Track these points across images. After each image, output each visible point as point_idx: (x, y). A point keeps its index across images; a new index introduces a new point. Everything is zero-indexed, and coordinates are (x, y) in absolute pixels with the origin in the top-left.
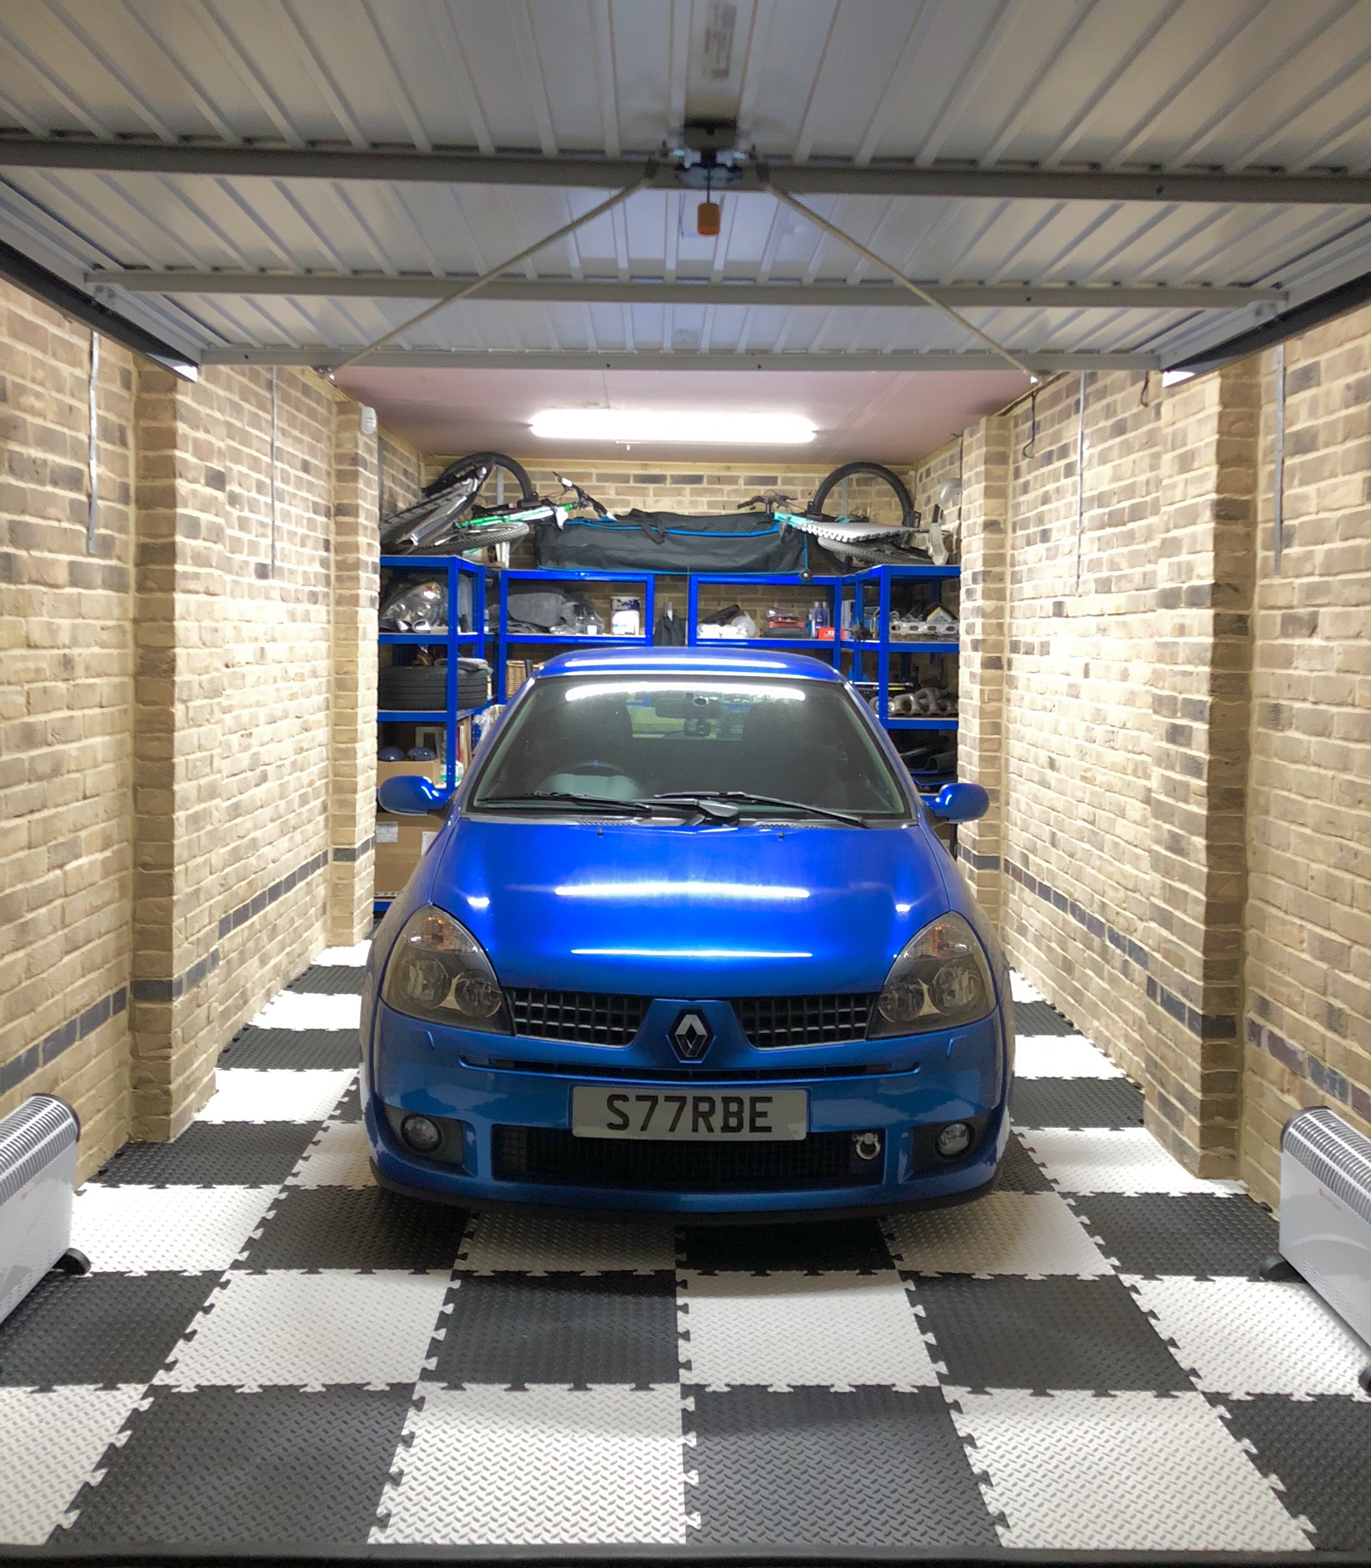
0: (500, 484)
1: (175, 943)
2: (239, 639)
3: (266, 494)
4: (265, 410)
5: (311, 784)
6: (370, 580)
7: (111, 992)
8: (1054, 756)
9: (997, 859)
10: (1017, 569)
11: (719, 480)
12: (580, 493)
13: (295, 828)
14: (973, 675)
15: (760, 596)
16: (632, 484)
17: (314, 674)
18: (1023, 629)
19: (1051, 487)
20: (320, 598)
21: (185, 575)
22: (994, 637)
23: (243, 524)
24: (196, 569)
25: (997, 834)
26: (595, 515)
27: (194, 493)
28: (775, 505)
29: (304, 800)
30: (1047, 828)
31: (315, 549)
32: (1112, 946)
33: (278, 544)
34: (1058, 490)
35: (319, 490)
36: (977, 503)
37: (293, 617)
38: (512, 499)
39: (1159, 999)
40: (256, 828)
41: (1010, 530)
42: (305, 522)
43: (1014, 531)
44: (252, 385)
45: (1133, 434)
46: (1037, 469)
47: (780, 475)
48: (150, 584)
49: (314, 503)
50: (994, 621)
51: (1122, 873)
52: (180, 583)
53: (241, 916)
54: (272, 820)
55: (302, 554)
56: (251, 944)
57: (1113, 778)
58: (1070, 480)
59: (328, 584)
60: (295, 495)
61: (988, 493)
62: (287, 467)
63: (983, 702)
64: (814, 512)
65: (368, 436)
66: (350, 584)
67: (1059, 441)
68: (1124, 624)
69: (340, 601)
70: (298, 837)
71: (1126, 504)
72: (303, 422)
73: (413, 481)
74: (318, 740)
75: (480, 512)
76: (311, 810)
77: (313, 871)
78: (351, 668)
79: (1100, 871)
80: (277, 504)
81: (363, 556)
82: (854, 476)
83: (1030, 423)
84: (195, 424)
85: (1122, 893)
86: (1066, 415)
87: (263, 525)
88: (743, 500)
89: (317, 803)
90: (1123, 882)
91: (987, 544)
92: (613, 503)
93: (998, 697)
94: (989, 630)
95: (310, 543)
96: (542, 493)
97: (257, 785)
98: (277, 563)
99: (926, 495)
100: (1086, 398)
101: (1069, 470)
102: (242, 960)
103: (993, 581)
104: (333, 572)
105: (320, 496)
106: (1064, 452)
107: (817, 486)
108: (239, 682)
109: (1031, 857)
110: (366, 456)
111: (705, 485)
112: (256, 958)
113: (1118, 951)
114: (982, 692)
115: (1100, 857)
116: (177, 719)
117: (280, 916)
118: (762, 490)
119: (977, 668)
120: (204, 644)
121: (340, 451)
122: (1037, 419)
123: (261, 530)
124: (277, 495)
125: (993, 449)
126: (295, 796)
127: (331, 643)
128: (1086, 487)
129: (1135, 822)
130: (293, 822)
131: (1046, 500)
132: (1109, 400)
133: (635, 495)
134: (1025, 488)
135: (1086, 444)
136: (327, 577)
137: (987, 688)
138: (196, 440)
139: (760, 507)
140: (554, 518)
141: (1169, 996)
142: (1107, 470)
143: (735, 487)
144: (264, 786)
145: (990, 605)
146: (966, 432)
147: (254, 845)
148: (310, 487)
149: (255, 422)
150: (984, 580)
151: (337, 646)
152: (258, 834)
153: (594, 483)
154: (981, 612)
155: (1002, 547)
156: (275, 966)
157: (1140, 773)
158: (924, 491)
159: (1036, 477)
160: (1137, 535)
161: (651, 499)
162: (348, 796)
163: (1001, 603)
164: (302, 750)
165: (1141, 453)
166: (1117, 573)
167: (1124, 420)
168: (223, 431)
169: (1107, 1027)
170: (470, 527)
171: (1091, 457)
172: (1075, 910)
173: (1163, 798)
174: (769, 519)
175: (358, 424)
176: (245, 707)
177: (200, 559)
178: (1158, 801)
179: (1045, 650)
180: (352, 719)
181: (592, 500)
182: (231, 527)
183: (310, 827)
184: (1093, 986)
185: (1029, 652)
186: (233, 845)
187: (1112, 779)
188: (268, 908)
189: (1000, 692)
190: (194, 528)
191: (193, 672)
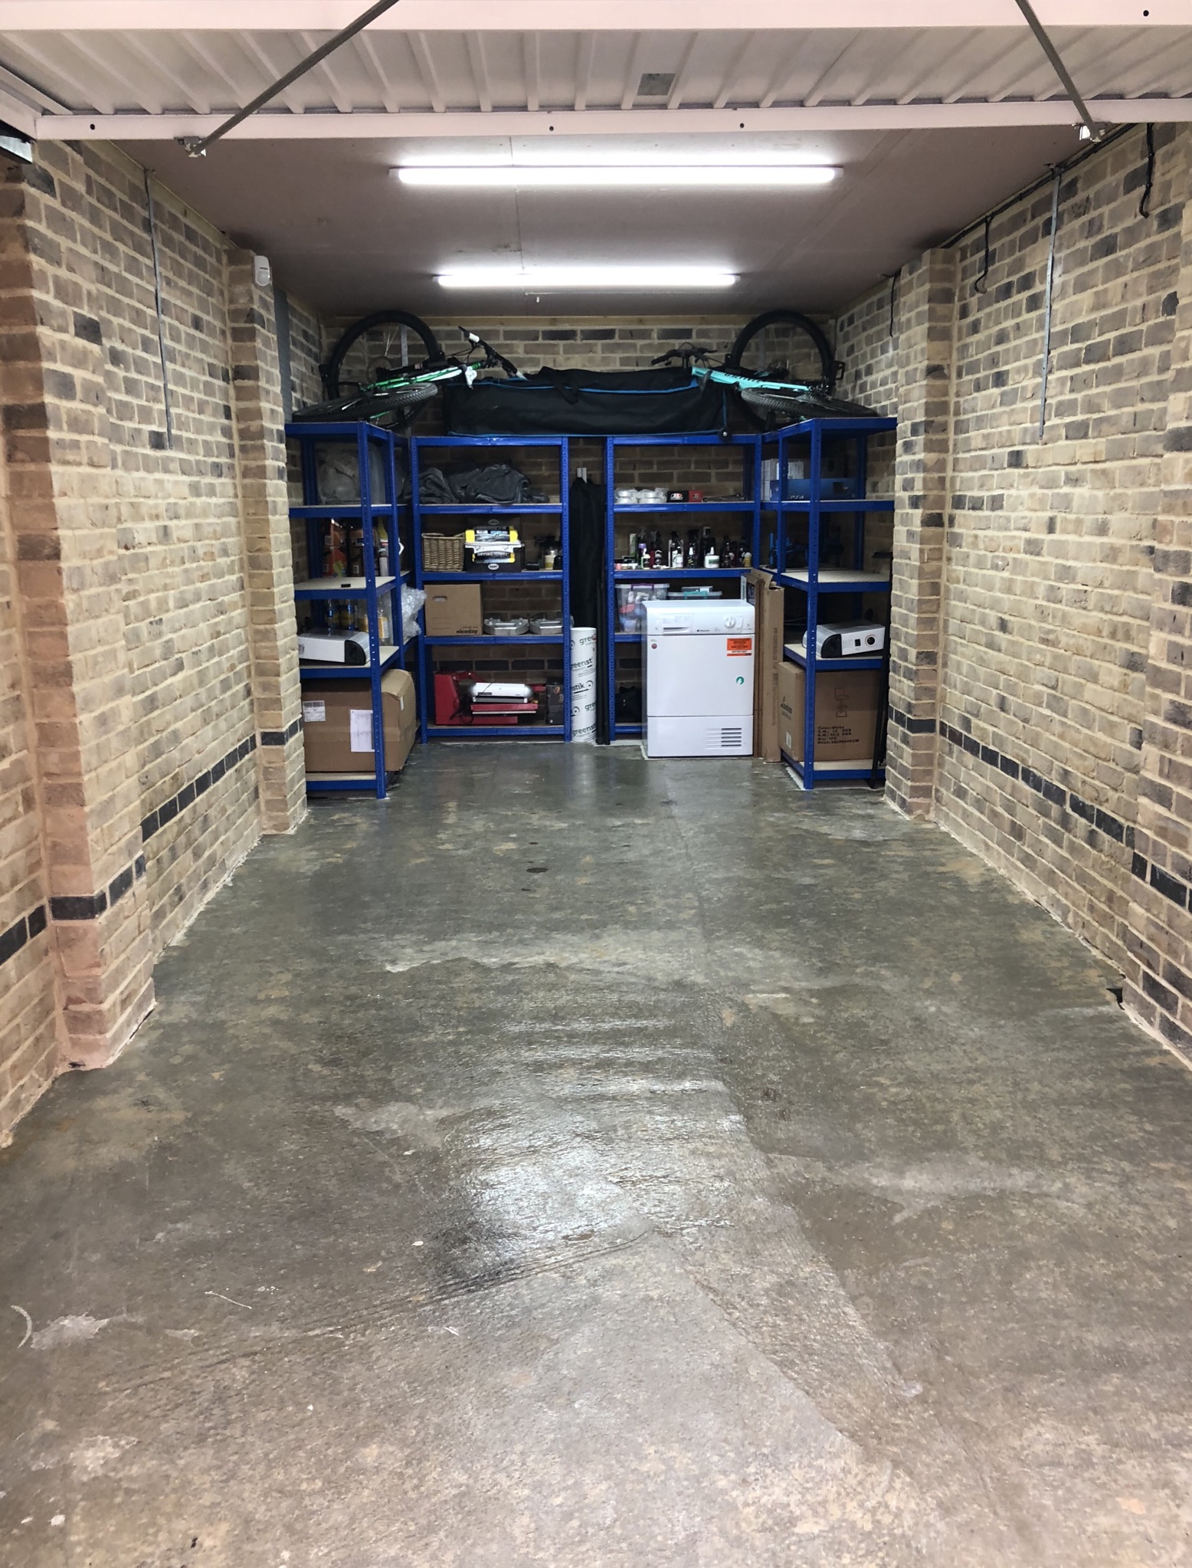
0: (403, 343)
1: (92, 858)
2: (137, 517)
3: (155, 354)
4: (143, 254)
5: (232, 667)
6: (276, 450)
7: (26, 914)
8: (1006, 617)
9: (933, 722)
10: (963, 417)
11: (632, 334)
12: (488, 350)
13: (218, 716)
14: (911, 535)
15: (676, 458)
16: (540, 341)
17: (225, 552)
18: (969, 481)
19: (1009, 324)
20: (225, 470)
21: (60, 443)
22: (935, 492)
23: (131, 387)
24: (76, 437)
25: (933, 697)
26: (505, 375)
27: (63, 344)
28: (693, 359)
29: (226, 685)
30: (995, 691)
31: (214, 416)
32: (1076, 815)
33: (173, 411)
34: (1018, 327)
35: (216, 349)
36: (918, 347)
37: (195, 490)
38: (417, 361)
39: (1148, 877)
40: (177, 719)
41: (954, 375)
42: (201, 386)
43: (959, 376)
44: (125, 222)
45: (1124, 253)
46: (990, 304)
47: (695, 327)
48: (19, 455)
49: (210, 365)
50: (936, 475)
51: (1091, 739)
52: (55, 452)
53: (168, 812)
54: (193, 710)
55: (201, 421)
56: (182, 839)
57: (1087, 641)
58: (1034, 314)
59: (232, 455)
60: (187, 356)
61: (932, 335)
62: (176, 323)
63: (922, 562)
64: (731, 365)
65: (261, 288)
66: (256, 454)
67: (1021, 269)
68: (1104, 472)
69: (246, 473)
70: (222, 724)
71: (1111, 335)
72: (190, 271)
73: (314, 344)
74: (235, 622)
75: (384, 374)
76: (233, 695)
77: (242, 756)
78: (263, 544)
79: (1062, 736)
80: (169, 365)
81: (267, 424)
82: (772, 327)
83: (983, 253)
84: (53, 256)
85: (1091, 761)
86: (1031, 239)
87: (153, 387)
88: (656, 356)
89: (240, 687)
90: (1092, 749)
91: (930, 391)
92: (523, 362)
93: (937, 555)
94: (930, 485)
95: (209, 409)
96: (449, 354)
97: (174, 674)
98: (174, 432)
99: (849, 344)
100: (1060, 216)
101: (1034, 303)
102: (174, 857)
103: (936, 432)
104: (236, 441)
105: (215, 357)
106: (1027, 282)
107: (733, 339)
108: (142, 564)
109: (974, 721)
110: (263, 312)
111: (616, 340)
112: (190, 851)
113: (1083, 821)
114: (921, 551)
115: (1063, 724)
116: (68, 611)
117: (210, 806)
118: (677, 344)
119: (917, 527)
120: (93, 524)
121: (233, 307)
122: (991, 248)
123: (152, 394)
124: (169, 355)
125: (939, 285)
126: (215, 682)
127: (241, 519)
128: (1058, 319)
129: (1112, 688)
130: (215, 710)
131: (1001, 338)
132: (1093, 214)
133: (545, 353)
134: (975, 328)
135: (1059, 270)
136: (231, 447)
137: (927, 547)
138: (57, 280)
139: (677, 362)
140: (463, 377)
141: (1163, 876)
142: (1086, 298)
143: (647, 342)
144: (181, 676)
145: (932, 457)
146: (905, 269)
147: (176, 737)
148: (205, 347)
149: (133, 267)
150: (926, 431)
151: (247, 521)
152: (179, 725)
153: (501, 341)
154: (919, 466)
155: (946, 394)
156: (209, 857)
157: (1120, 634)
158: (846, 339)
159: (989, 315)
160: (1127, 371)
161: (561, 358)
162: (272, 679)
163: (942, 456)
164: (218, 634)
165: (1136, 274)
166: (1096, 416)
167: (1114, 237)
168: (94, 273)
169: (1066, 896)
170: (376, 390)
171: (1064, 285)
172: (1027, 776)
173: (1164, 665)
174: (685, 375)
175: (252, 275)
176: (153, 591)
177: (78, 424)
178: (1158, 670)
179: (996, 503)
180: (270, 598)
181: (502, 358)
182: (117, 390)
183: (235, 713)
184: (1048, 853)
185: (977, 505)
186: (152, 740)
187: (1081, 641)
188: (197, 800)
189: (940, 550)
190: (66, 387)
191: (84, 555)
